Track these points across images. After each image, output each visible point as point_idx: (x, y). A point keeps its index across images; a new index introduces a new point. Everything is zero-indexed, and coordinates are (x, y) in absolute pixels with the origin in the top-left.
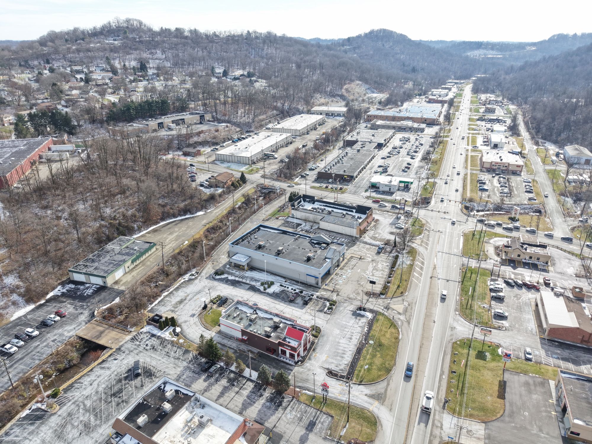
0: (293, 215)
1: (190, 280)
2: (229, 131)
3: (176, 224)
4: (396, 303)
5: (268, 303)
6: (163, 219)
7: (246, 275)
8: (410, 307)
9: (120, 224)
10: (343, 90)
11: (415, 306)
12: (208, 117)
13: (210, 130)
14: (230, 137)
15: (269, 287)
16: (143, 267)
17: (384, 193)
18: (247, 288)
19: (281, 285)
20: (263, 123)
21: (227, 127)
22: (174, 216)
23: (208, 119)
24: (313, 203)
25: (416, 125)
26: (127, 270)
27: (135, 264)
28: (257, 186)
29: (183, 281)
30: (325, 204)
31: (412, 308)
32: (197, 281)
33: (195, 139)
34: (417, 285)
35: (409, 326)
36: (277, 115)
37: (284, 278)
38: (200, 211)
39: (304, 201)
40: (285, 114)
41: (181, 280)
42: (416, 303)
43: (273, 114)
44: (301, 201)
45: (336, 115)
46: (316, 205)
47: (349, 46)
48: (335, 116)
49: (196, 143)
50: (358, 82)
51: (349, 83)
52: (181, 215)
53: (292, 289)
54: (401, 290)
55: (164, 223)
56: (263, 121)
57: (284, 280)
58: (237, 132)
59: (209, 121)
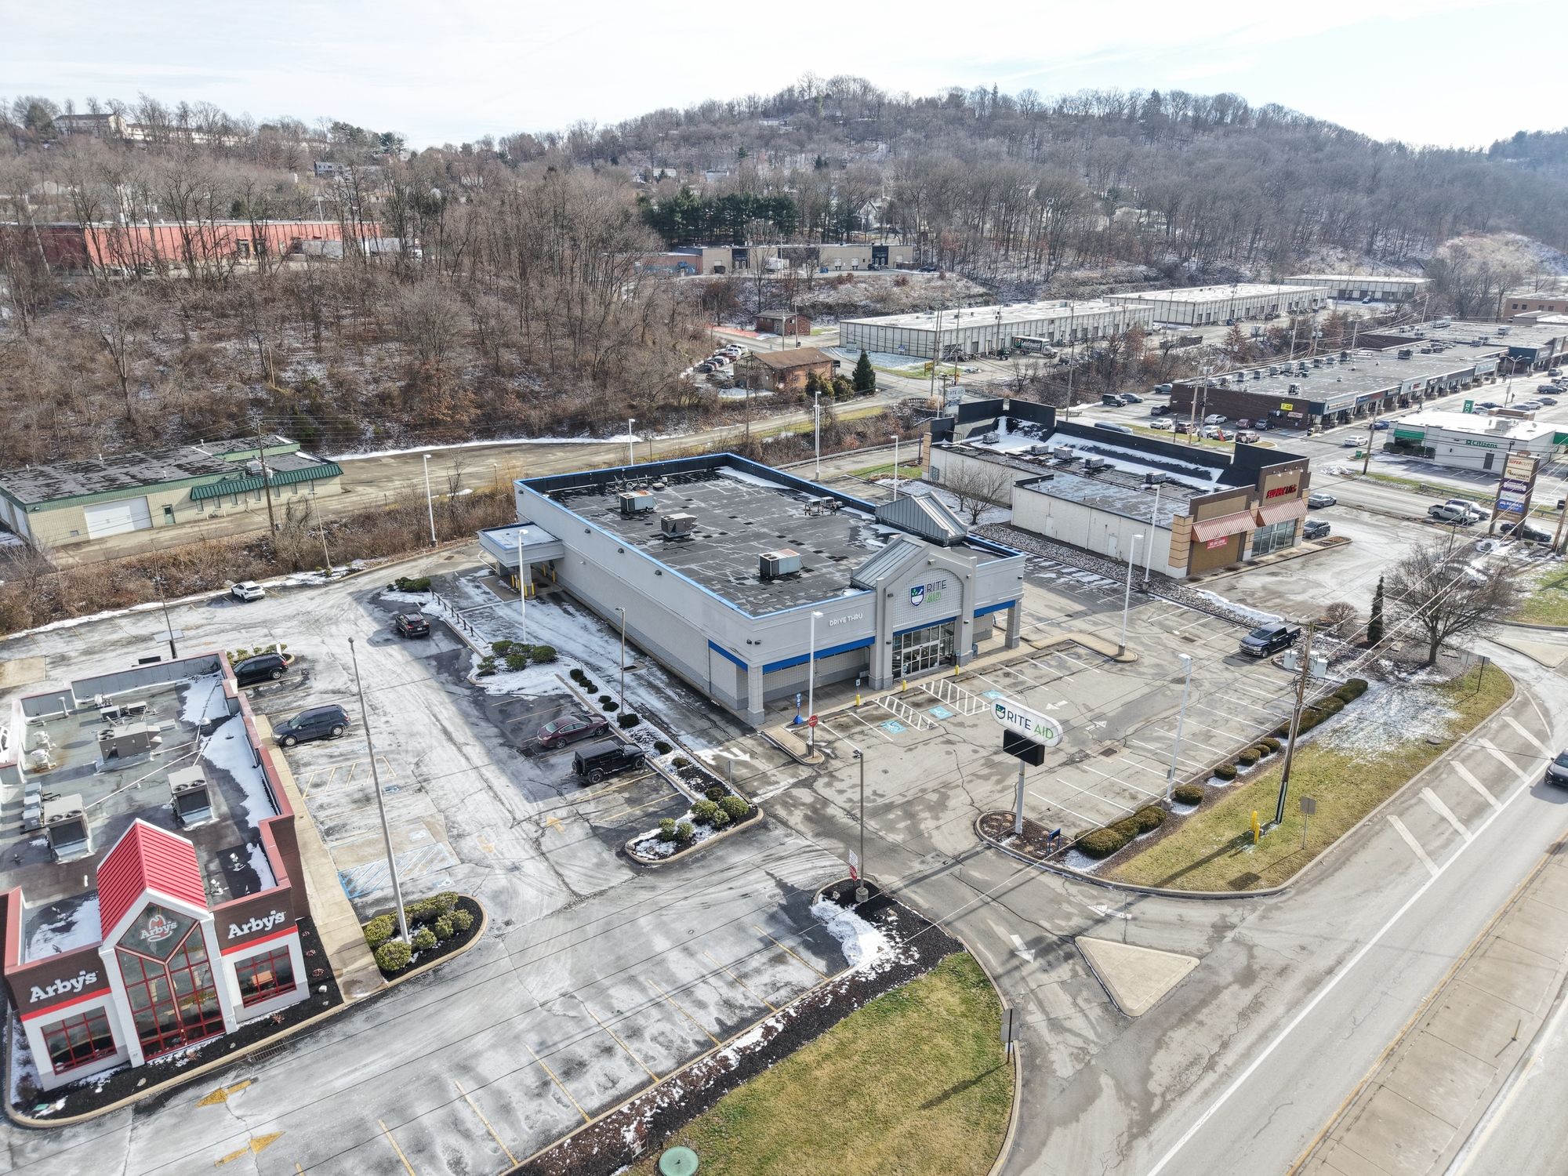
0: (935, 471)
6: (486, 435)
7: (503, 612)
8: (1246, 996)
10: (1441, 249)
12: (900, 254)
15: (517, 666)
16: (222, 525)
18: (434, 654)
19: (577, 675)
20: (1084, 289)
21: (942, 277)
24: (1044, 437)
26: (162, 520)
27: (210, 510)
31: (1256, 1006)
34: (1402, 864)
36: (1148, 278)
38: (629, 432)
45: (1378, 295)
46: (1053, 443)
48: (1373, 300)
53: (605, 699)
56: (1084, 284)
57: (629, 663)
58: (970, 296)
59: (897, 265)
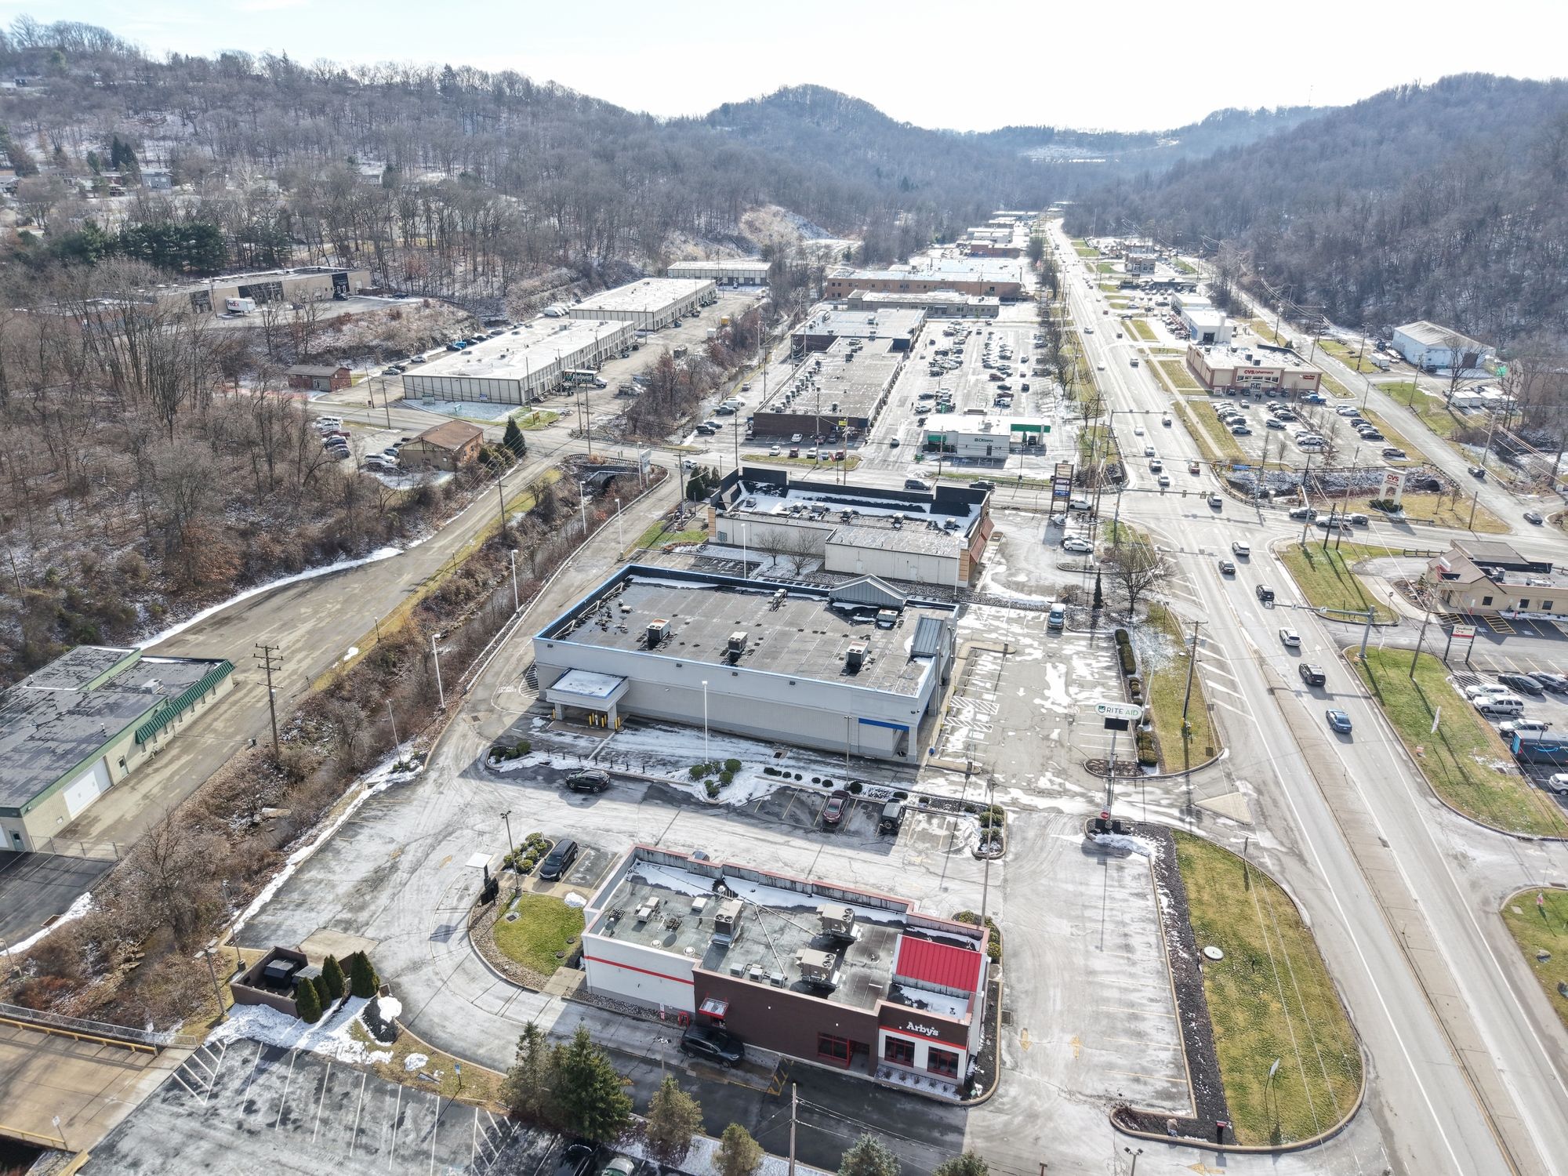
0: (723, 535)
1: (396, 787)
2: (434, 317)
3: (303, 594)
4: (1211, 790)
5: (743, 844)
6: (246, 580)
7: (622, 747)
9: (72, 602)
10: (742, 226)
11: (1283, 794)
12: (358, 279)
13: (372, 314)
14: (438, 336)
15: (726, 781)
16: (185, 759)
17: (973, 461)
18: (639, 795)
19: (770, 771)
20: (535, 299)
21: (427, 305)
22: (290, 567)
23: (359, 285)
24: (784, 495)
25: (973, 300)
26: (118, 774)
27: (150, 747)
28: (566, 461)
29: (366, 794)
30: (823, 495)
31: (1275, 801)
32: (425, 790)
33: (326, 340)
34: (1241, 722)
35: (1309, 870)
36: (572, 280)
37: (769, 742)
38: (384, 545)
39: (751, 489)
40: (592, 279)
41: (360, 792)
42: (1277, 784)
43: (559, 276)
44: (738, 492)
45: (741, 281)
46: (795, 499)
47: (729, 125)
48: (739, 285)
49: (329, 351)
50: (774, 208)
51: (752, 209)
52: (314, 564)
53: (816, 781)
54: (1199, 744)
55: (254, 592)
56: (532, 293)
57: (771, 752)
58: (458, 322)
59: (362, 292)
